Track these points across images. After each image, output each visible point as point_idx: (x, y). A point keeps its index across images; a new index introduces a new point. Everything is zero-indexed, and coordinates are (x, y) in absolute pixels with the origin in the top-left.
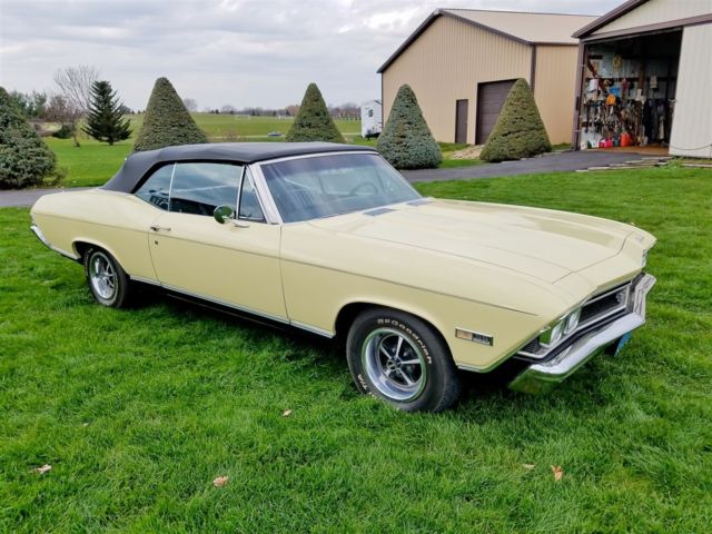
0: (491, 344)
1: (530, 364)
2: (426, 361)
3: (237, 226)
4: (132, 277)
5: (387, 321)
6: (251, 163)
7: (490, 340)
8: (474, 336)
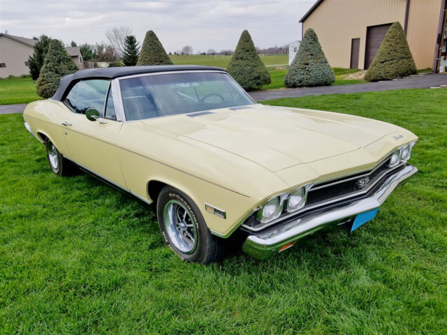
0: (225, 218)
1: (249, 234)
2: (196, 225)
3: (101, 123)
4: (64, 156)
5: (174, 195)
6: (114, 78)
7: (224, 214)
8: (216, 211)
